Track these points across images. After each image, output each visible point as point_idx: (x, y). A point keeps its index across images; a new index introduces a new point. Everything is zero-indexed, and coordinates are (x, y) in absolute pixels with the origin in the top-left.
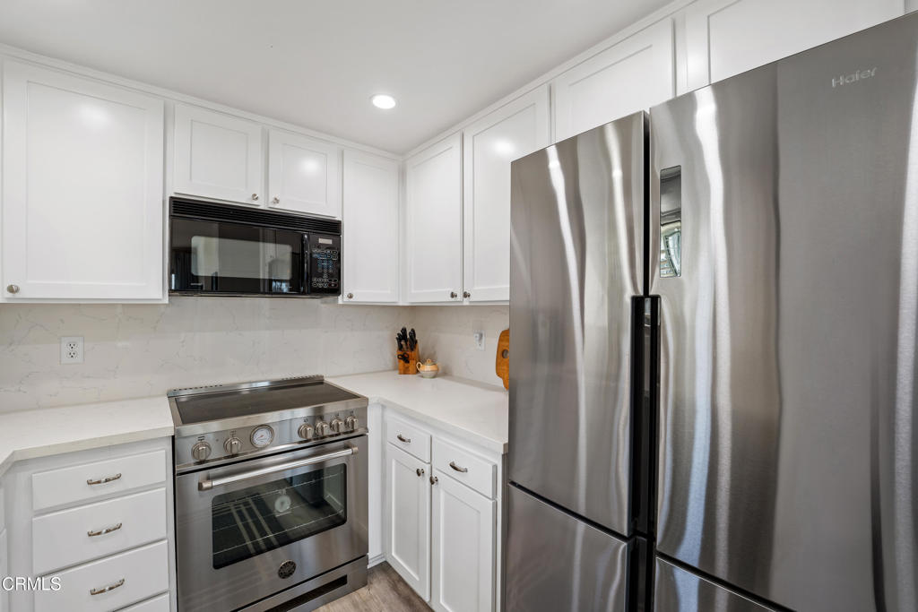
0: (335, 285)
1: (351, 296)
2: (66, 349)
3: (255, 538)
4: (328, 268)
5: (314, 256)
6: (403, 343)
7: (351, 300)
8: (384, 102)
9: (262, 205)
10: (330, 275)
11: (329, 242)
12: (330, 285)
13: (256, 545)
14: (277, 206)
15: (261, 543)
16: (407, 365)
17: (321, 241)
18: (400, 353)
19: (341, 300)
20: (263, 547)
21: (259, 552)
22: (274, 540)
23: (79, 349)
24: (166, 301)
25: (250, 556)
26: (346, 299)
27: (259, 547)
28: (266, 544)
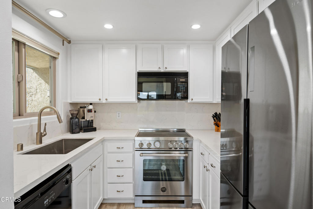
0: (186, 96)
1: (192, 100)
2: (118, 115)
3: (163, 176)
4: (183, 90)
5: (178, 85)
6: (215, 118)
7: (193, 101)
8: (196, 27)
9: (162, 70)
10: (184, 92)
11: (184, 80)
12: (184, 96)
13: (162, 178)
14: (166, 70)
15: (164, 179)
16: (218, 128)
17: (181, 80)
18: (215, 123)
19: (189, 101)
20: (164, 180)
21: (162, 180)
22: (167, 179)
23: (120, 115)
24: (137, 102)
25: (160, 181)
26: (191, 101)
27: (163, 179)
28: (165, 179)
